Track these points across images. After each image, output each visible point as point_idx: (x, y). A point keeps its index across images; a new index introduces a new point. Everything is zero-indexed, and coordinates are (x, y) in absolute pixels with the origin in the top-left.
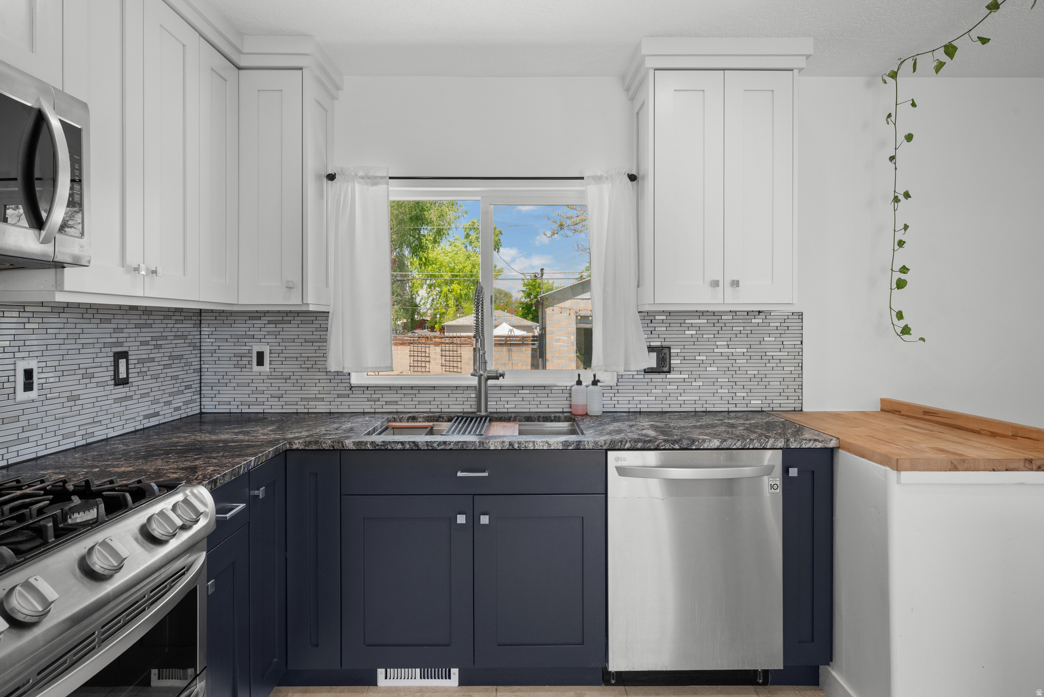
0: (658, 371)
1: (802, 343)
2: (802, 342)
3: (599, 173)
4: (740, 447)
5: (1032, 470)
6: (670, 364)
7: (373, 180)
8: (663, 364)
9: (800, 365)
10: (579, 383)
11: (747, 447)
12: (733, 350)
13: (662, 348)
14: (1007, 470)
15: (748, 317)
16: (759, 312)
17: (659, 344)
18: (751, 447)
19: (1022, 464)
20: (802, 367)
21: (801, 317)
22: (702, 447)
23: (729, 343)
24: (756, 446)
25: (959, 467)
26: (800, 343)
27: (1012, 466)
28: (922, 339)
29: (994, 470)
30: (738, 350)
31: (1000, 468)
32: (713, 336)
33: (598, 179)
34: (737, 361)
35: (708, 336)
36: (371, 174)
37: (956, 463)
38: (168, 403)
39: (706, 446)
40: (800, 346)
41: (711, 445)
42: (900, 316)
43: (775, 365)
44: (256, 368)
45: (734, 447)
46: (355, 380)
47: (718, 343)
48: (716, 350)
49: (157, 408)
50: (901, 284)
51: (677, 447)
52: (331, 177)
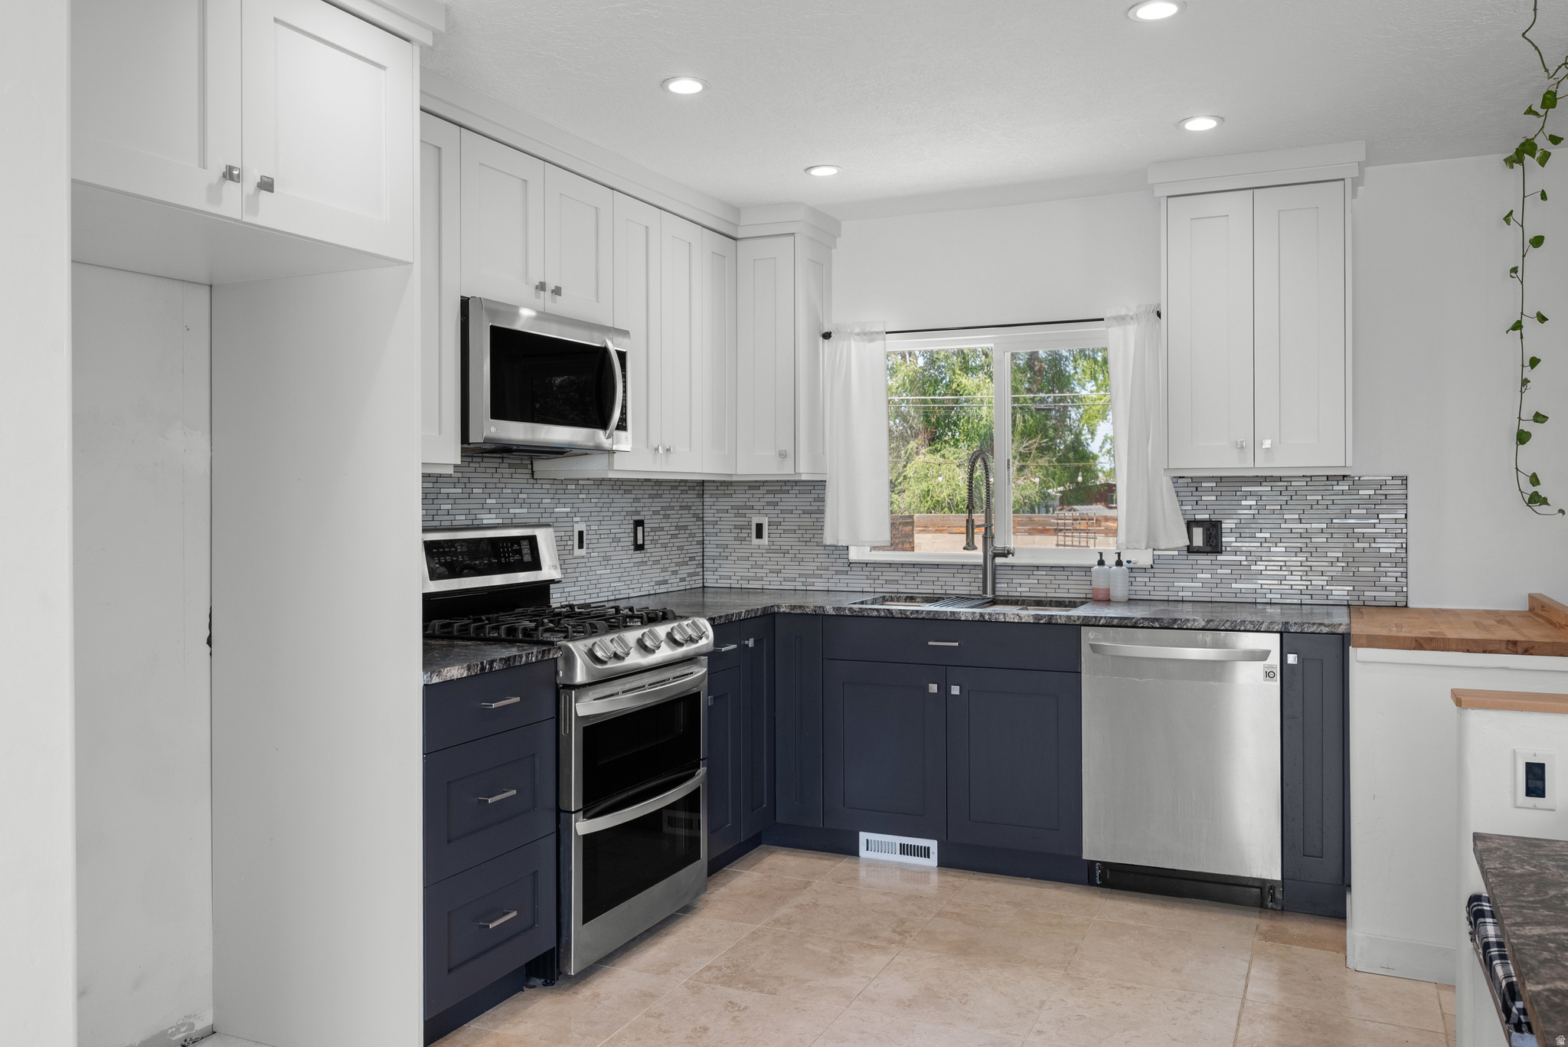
0: (1205, 550)
1: (1406, 517)
2: (1406, 515)
3: (1123, 312)
4: (1230, 628)
5: (1517, 653)
6: (1222, 542)
7: (869, 336)
8: (1213, 543)
9: (1404, 546)
10: (1101, 563)
11: (1238, 628)
12: (1308, 526)
13: (1210, 521)
14: (1484, 652)
15: (1328, 483)
16: (1344, 476)
17: (1207, 517)
18: (1242, 628)
19: (1504, 646)
20: (1406, 548)
21: (1404, 482)
22: (1185, 627)
23: (1302, 516)
24: (1248, 628)
25: (1425, 646)
26: (1403, 516)
27: (1491, 647)
28: (1562, 511)
29: (1468, 651)
30: (1314, 526)
31: (1475, 649)
32: (1279, 507)
33: (1121, 319)
34: (1313, 540)
35: (1272, 507)
36: (867, 330)
37: (1421, 641)
38: (675, 573)
39: (1189, 625)
40: (1405, 520)
41: (1196, 624)
42: (1535, 480)
43: (1367, 545)
44: (755, 541)
45: (1223, 628)
46: (854, 555)
47: (1286, 517)
48: (1283, 526)
49: (666, 575)
50: (1523, 437)
51: (1157, 625)
52: (827, 336)
